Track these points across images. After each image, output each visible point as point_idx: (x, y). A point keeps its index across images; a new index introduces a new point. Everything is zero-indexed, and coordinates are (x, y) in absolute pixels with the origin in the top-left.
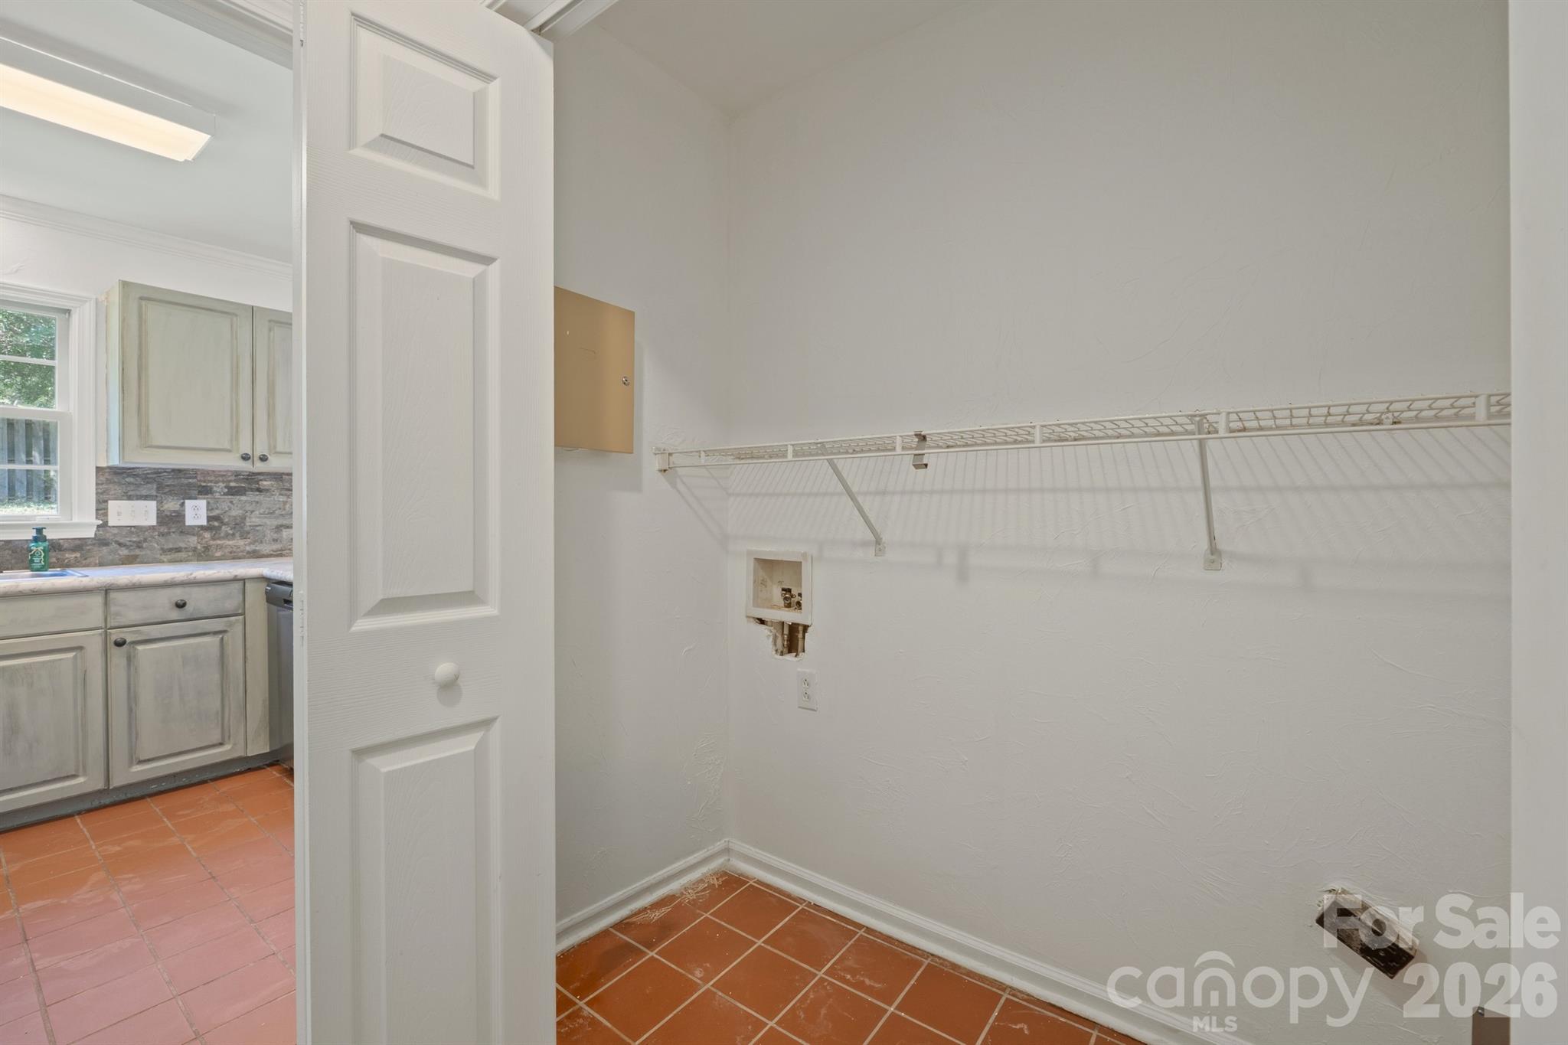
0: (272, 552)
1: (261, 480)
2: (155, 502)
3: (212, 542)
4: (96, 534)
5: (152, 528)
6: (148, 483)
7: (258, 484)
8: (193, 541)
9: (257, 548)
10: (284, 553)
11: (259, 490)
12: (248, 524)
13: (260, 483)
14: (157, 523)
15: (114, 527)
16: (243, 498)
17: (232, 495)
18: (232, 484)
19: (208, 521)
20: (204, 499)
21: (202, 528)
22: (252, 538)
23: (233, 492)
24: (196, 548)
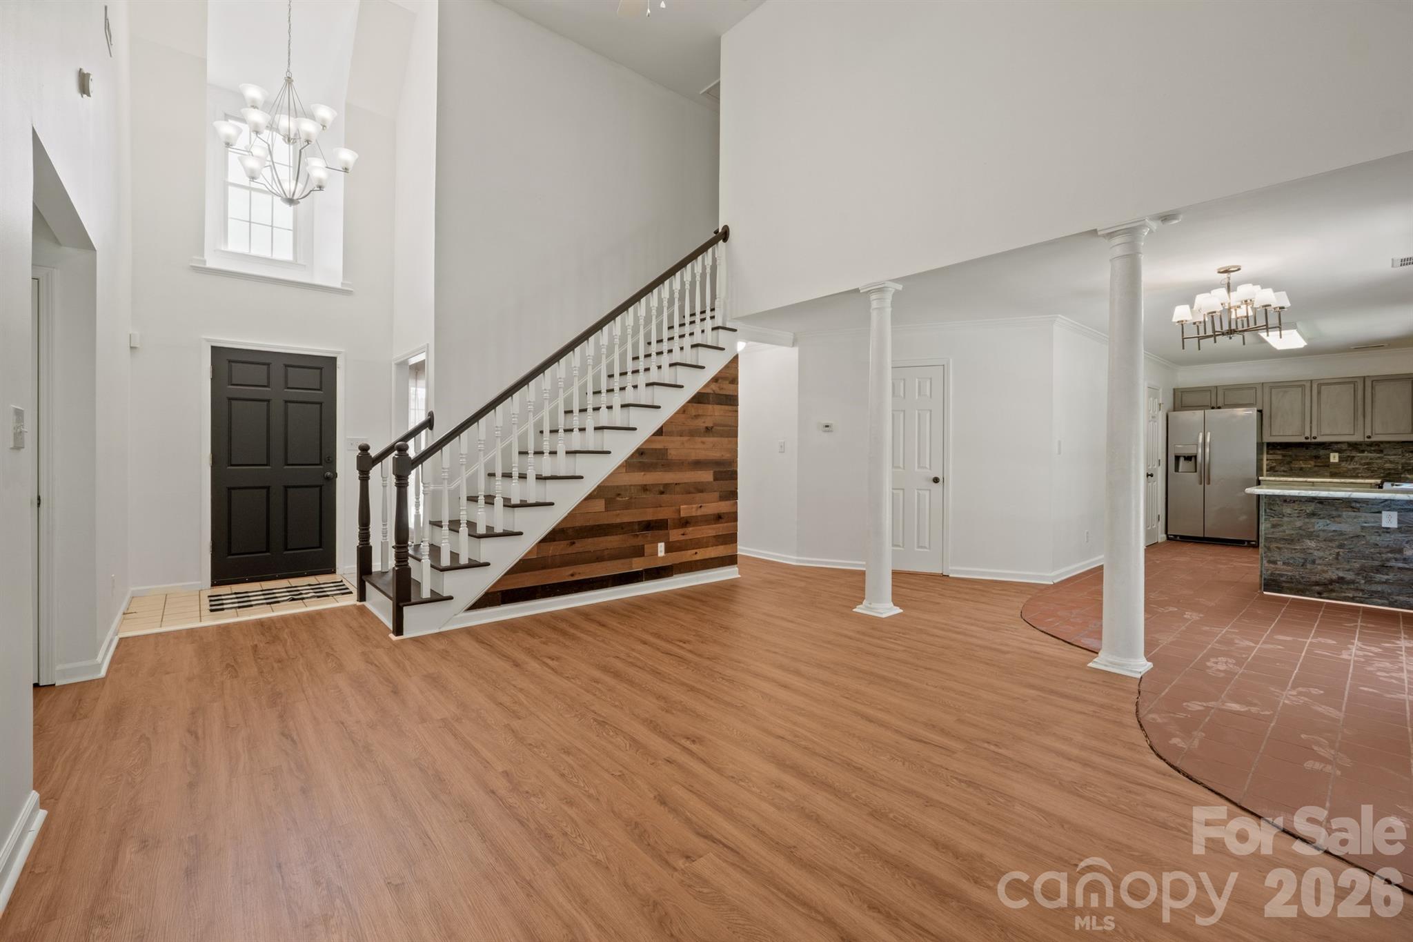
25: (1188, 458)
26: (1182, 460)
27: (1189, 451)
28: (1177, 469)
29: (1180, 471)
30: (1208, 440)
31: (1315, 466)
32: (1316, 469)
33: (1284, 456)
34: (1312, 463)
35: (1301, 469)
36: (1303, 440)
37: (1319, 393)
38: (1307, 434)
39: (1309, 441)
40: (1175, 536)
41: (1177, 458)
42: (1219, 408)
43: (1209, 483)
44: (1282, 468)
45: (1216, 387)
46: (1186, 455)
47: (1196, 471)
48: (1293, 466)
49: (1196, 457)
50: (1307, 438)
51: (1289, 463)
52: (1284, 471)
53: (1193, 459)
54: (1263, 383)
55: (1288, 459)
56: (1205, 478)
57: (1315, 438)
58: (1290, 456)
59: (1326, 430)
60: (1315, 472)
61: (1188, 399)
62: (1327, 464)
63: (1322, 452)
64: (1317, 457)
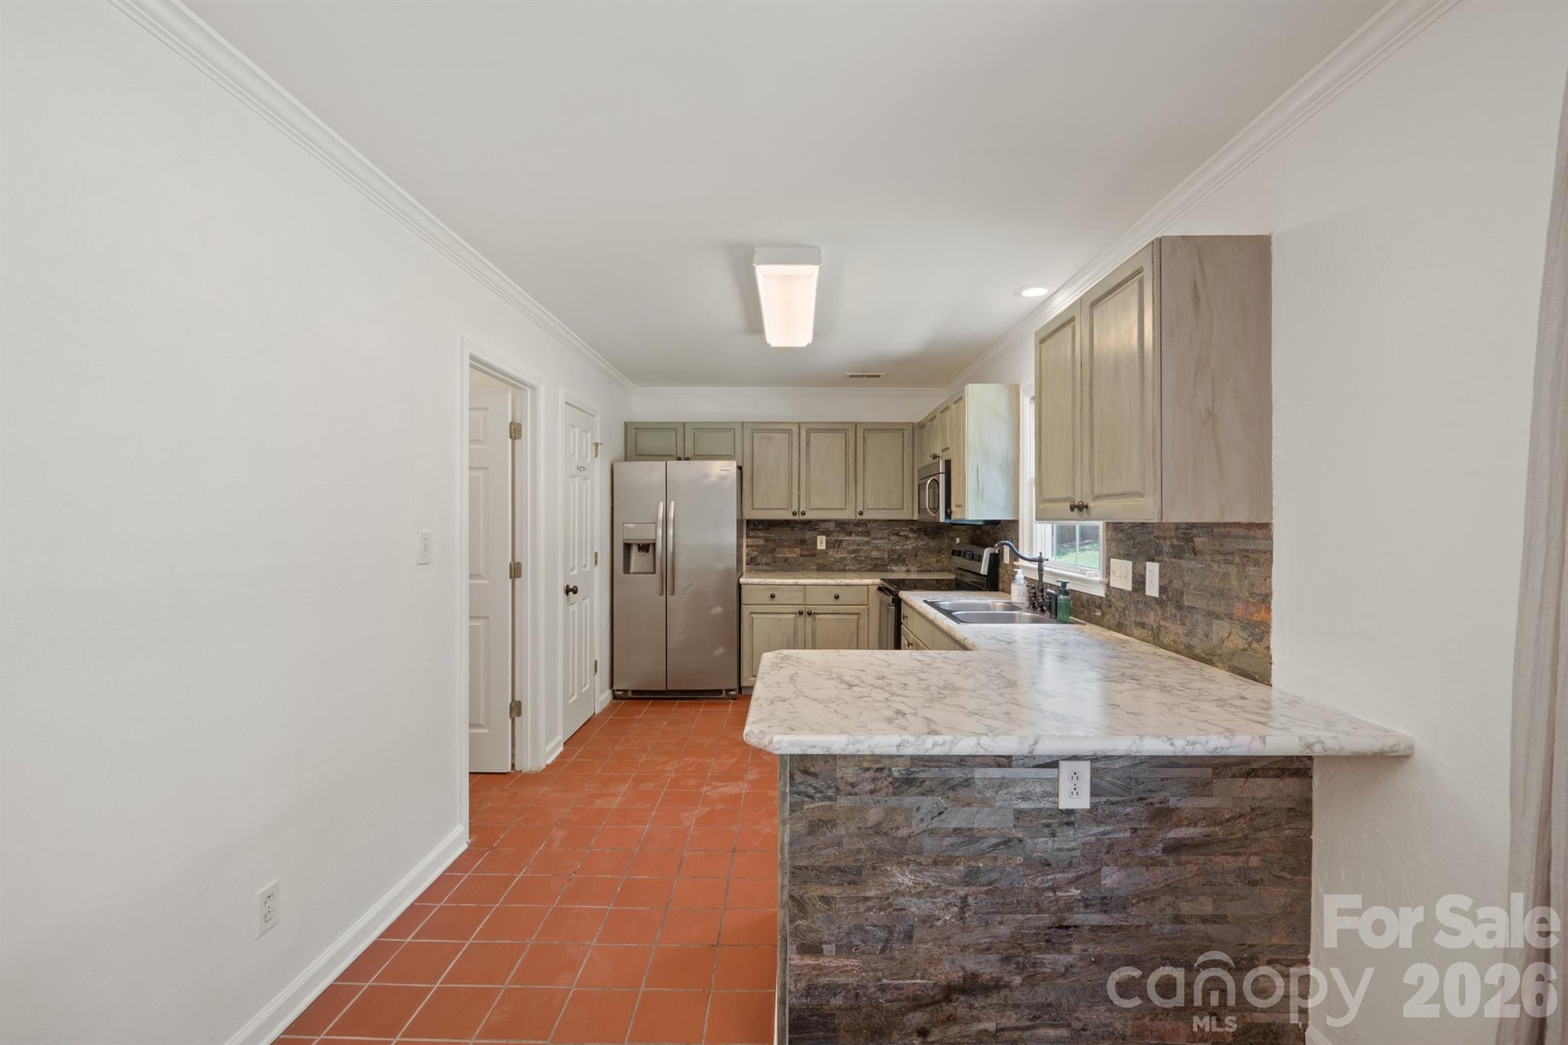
0: (1203, 655)
1: (1195, 536)
2: (1131, 562)
3: (1162, 623)
4: (1106, 595)
5: (1130, 592)
6: (1129, 539)
7: (1193, 542)
8: (1151, 619)
9: (1192, 643)
10: (1214, 659)
11: (1195, 552)
12: (1186, 604)
13: (1195, 539)
14: (1133, 588)
15: (1113, 588)
16: (1184, 563)
17: (1175, 557)
18: (1175, 542)
19: (1160, 593)
20: (1158, 561)
21: (1155, 598)
22: (1188, 624)
23: (1178, 554)
24: (1153, 626)
25: (644, 548)
26: (634, 550)
27: (644, 535)
28: (627, 569)
29: (632, 571)
30: (671, 515)
31: (801, 555)
32: (802, 559)
33: (767, 540)
34: (798, 550)
35: (786, 560)
36: (788, 516)
37: (808, 443)
38: (795, 509)
39: (796, 518)
40: (625, 691)
41: (628, 547)
42: (687, 459)
43: (673, 593)
44: (765, 560)
45: (684, 424)
46: (641, 542)
47: (654, 573)
48: (777, 555)
49: (654, 544)
50: (794, 514)
51: (773, 551)
52: (766, 564)
53: (651, 548)
54: (743, 423)
55: (771, 545)
56: (667, 583)
57: (803, 514)
58: (774, 540)
59: (816, 503)
60: (800, 564)
61: (648, 442)
62: (814, 554)
63: (809, 535)
64: (803, 542)
